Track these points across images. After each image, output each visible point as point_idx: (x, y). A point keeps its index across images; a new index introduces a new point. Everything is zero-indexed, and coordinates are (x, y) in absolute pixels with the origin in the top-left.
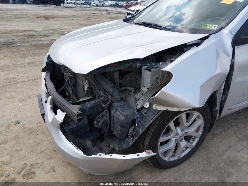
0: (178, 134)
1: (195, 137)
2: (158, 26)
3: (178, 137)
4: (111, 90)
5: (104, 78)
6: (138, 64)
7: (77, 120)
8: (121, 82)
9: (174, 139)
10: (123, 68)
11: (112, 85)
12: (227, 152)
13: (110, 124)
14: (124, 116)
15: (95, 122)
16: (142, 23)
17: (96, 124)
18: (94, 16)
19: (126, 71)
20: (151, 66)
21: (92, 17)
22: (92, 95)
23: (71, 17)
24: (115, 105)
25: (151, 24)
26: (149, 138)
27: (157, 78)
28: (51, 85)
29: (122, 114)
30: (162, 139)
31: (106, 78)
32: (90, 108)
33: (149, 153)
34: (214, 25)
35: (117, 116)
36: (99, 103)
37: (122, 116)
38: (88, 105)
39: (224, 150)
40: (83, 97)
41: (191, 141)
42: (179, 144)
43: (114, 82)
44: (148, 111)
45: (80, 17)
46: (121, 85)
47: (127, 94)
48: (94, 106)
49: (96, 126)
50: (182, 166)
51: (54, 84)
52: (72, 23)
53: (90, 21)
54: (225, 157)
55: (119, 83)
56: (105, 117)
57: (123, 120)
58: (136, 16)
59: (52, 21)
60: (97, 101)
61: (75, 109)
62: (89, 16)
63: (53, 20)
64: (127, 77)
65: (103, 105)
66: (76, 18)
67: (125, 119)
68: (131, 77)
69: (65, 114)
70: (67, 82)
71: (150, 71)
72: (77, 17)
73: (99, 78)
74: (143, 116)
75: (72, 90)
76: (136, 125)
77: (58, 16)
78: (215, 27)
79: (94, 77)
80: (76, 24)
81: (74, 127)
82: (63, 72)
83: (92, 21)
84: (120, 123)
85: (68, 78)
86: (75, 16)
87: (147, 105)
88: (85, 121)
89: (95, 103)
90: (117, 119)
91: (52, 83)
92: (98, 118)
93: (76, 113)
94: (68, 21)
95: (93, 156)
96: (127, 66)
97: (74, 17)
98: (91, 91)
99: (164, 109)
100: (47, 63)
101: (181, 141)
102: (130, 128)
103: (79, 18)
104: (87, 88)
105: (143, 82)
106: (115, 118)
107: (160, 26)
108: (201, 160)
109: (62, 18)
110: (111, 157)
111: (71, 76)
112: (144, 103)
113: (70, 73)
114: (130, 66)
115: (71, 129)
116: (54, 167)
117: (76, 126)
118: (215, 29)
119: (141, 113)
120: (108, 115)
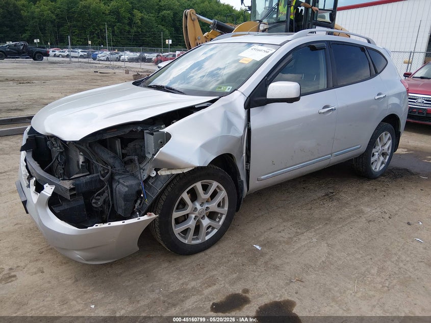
0: (196, 209)
1: (222, 214)
2: (171, 89)
3: (197, 212)
4: (111, 161)
5: (103, 148)
6: (139, 128)
7: (70, 195)
8: (124, 151)
9: (193, 216)
10: (123, 134)
11: (112, 155)
12: (266, 233)
13: (113, 205)
14: (127, 186)
15: (94, 201)
16: (155, 85)
17: (94, 203)
18: (102, 77)
19: (128, 137)
20: (152, 130)
21: (98, 78)
22: (89, 170)
23: (61, 79)
24: (117, 177)
25: (164, 87)
26: (159, 212)
27: (161, 143)
28: (34, 165)
29: (124, 185)
30: (176, 214)
31: (106, 147)
32: (86, 183)
33: (150, 215)
34: (228, 87)
35: (119, 189)
36: (98, 178)
37: (124, 187)
38: (83, 180)
39: (263, 231)
40: (77, 174)
41: (217, 220)
42: (201, 222)
43: (115, 152)
44: (156, 180)
45: (76, 78)
46: (124, 155)
47: (134, 166)
48: (91, 181)
49: (94, 205)
50: (208, 251)
51: (38, 163)
52: (63, 88)
53: (95, 84)
54: (262, 239)
55: (122, 154)
56: (106, 194)
57: (125, 192)
58: (151, 78)
59: (28, 86)
60: (95, 175)
61: (67, 185)
62: (93, 77)
63: (29, 84)
64: (131, 145)
65: (102, 178)
66: (70, 81)
67: (128, 190)
68: (136, 145)
69: (53, 188)
70: (55, 160)
71: (152, 134)
72: (71, 79)
73: (96, 148)
74: (151, 187)
75: (63, 168)
76: (142, 195)
77: (38, 79)
78: (229, 88)
79: (89, 146)
80: (70, 89)
81: (66, 208)
82: (50, 148)
83: (97, 84)
84: (123, 196)
85: (57, 154)
86: (68, 77)
87: (153, 174)
88: (81, 201)
89: (93, 177)
90: (119, 193)
91: (36, 162)
92: (96, 196)
93: (68, 188)
94: (55, 85)
95: (89, 228)
96: (127, 130)
97: (67, 79)
98: (88, 166)
99: (168, 173)
100: (27, 140)
101: (203, 218)
102: (136, 202)
103: (76, 81)
104: (83, 162)
105: (147, 148)
106: (117, 192)
107: (174, 90)
108: (232, 244)
109: (44, 80)
110: (110, 225)
111: (61, 150)
112: (150, 171)
113: (60, 147)
114: (130, 131)
115: (63, 210)
116: (43, 268)
117: (69, 207)
118: (229, 91)
119: (149, 185)
120: (109, 191)
